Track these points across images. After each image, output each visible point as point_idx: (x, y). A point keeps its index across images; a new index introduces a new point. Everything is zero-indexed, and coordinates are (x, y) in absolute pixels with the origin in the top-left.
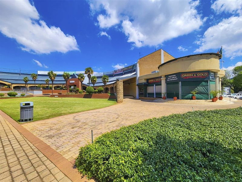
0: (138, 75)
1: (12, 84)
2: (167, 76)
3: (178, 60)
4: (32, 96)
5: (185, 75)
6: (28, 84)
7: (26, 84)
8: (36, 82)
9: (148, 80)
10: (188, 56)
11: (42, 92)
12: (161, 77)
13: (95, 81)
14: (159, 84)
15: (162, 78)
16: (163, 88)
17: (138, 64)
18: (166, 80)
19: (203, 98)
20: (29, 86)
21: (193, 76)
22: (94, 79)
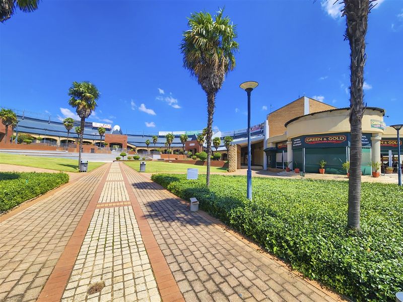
0: (267, 137)
1: (137, 147)
2: (293, 140)
3: (301, 119)
4: (151, 160)
5: (311, 140)
6: (149, 147)
7: (147, 147)
8: (157, 145)
9: (277, 143)
10: (312, 114)
11: (160, 156)
12: (287, 141)
13: (218, 143)
14: (285, 149)
15: (287, 143)
16: (289, 156)
17: (267, 121)
18: (293, 144)
19: (338, 172)
20: (150, 149)
21: (323, 140)
22: (217, 142)
